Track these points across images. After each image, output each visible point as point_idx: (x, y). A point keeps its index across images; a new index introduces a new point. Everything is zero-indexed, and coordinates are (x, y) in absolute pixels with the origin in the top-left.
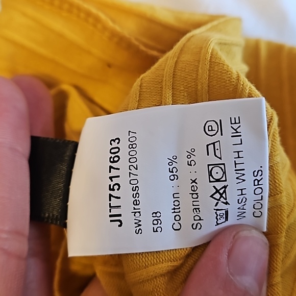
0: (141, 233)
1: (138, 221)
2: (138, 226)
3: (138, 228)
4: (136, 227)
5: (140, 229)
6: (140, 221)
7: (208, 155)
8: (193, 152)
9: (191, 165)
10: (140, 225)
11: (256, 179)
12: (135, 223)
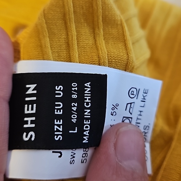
0: (73, 163)
1: (74, 154)
2: (73, 158)
3: (72, 159)
4: (71, 158)
5: (73, 160)
6: (75, 154)
7: (126, 110)
8: (117, 106)
9: (113, 115)
10: (74, 157)
11: (144, 132)
12: (71, 155)
